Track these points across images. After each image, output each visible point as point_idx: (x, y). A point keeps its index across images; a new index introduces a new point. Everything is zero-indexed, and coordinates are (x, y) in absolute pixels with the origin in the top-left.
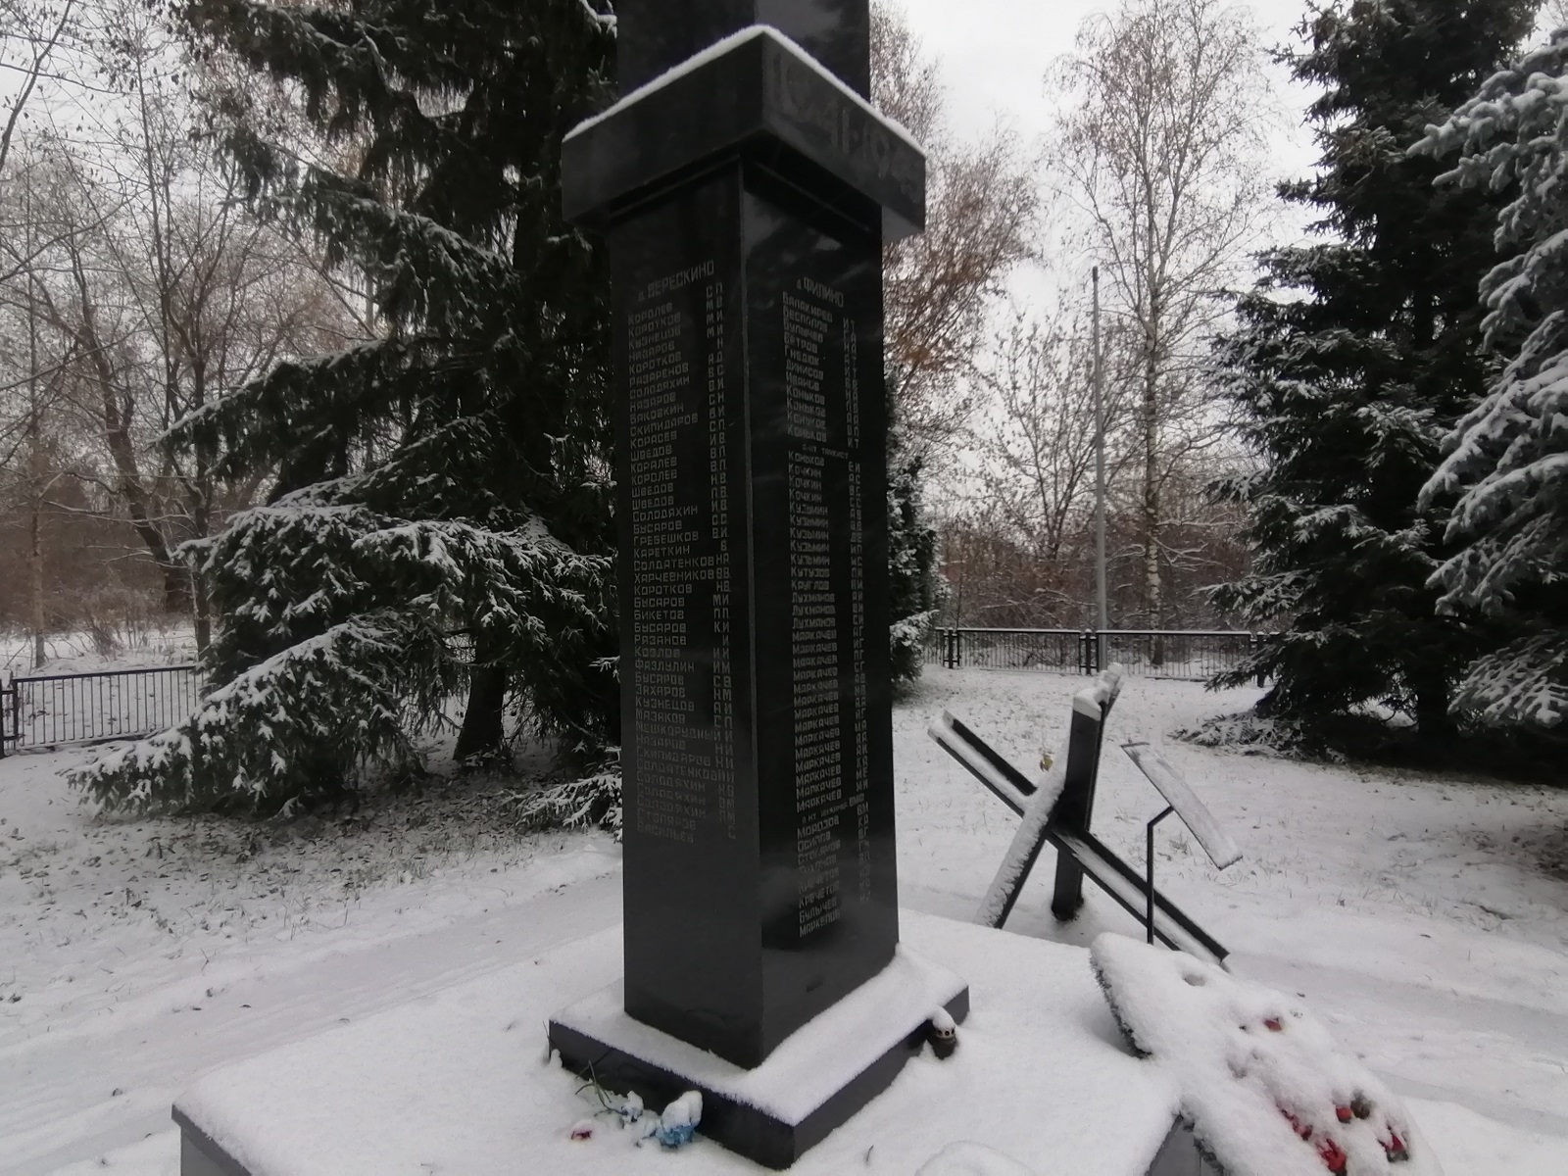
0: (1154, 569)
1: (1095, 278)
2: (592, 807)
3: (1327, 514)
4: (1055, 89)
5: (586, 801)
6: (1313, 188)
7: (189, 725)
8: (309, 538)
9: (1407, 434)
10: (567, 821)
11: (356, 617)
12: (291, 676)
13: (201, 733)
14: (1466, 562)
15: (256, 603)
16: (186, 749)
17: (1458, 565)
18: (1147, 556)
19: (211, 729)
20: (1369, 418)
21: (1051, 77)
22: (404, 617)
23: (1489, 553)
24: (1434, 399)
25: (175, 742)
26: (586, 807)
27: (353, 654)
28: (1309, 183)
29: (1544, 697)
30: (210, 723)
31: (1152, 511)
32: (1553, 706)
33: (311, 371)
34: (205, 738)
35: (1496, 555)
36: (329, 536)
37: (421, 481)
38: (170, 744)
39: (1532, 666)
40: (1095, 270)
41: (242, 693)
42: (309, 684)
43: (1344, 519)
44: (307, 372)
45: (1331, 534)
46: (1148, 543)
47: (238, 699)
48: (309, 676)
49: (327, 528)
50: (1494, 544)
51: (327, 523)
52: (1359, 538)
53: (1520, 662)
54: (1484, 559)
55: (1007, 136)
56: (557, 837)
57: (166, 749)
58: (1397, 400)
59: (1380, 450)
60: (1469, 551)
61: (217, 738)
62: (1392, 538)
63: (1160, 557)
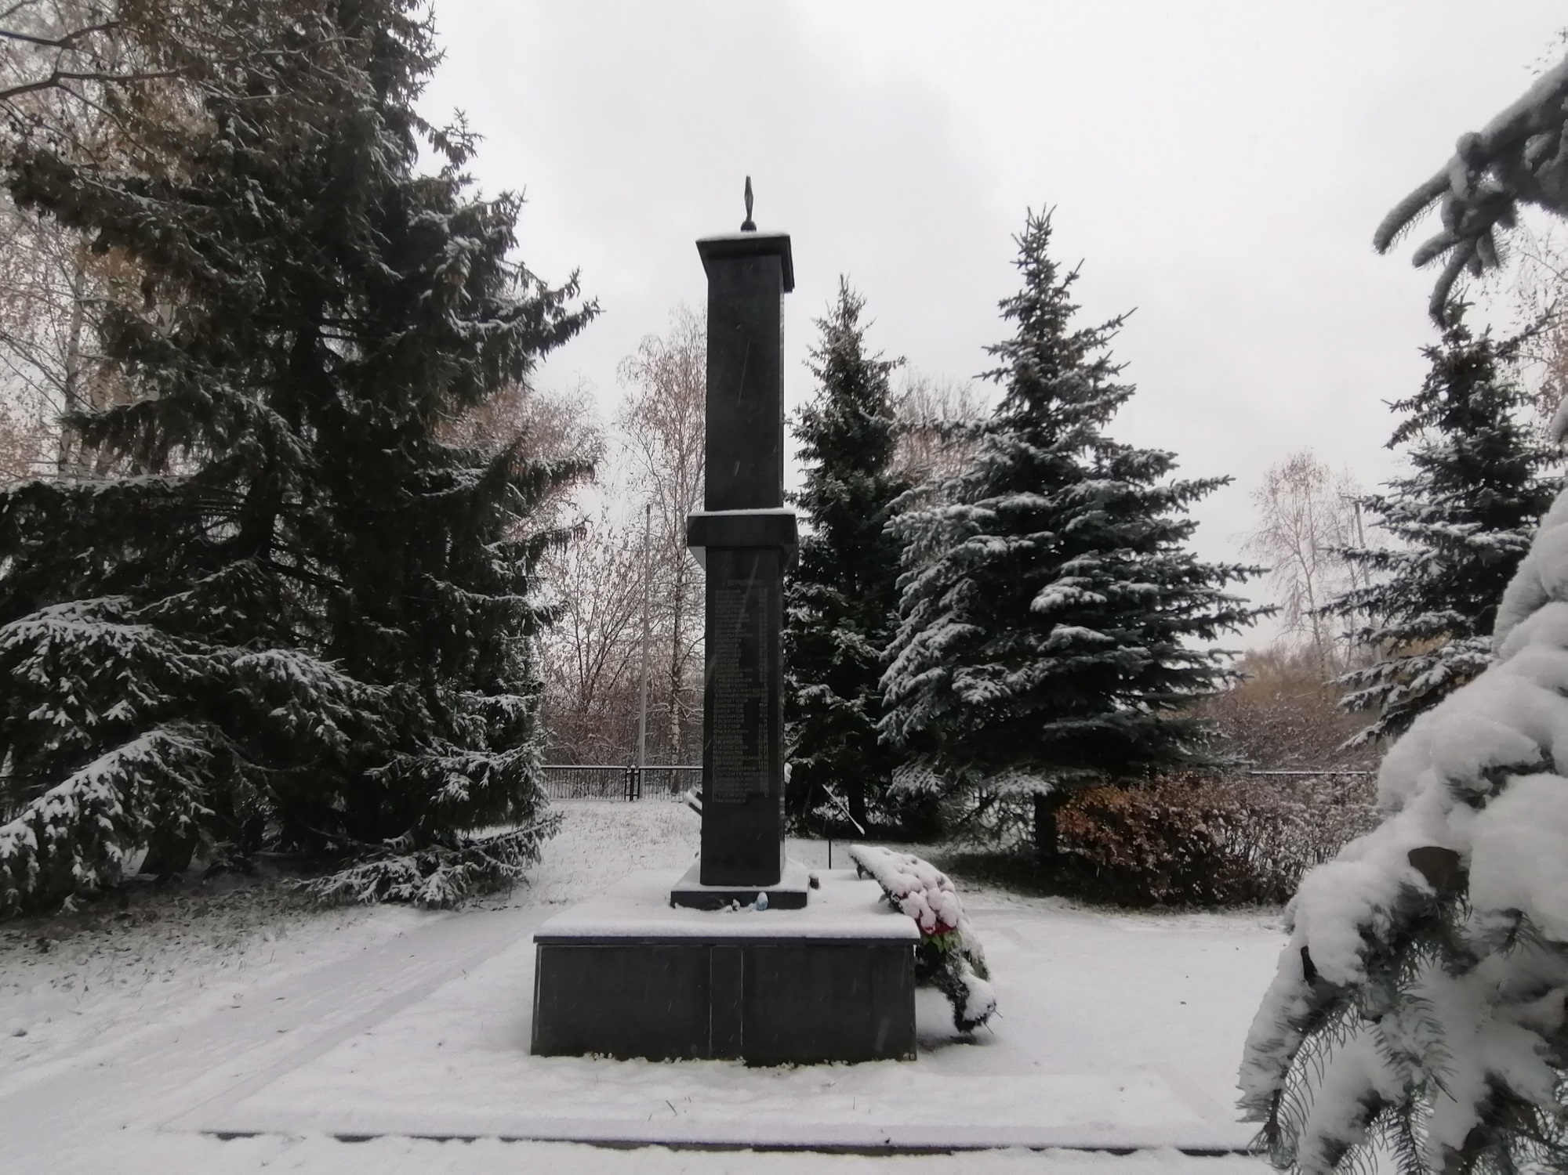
0: (676, 721)
1: (648, 512)
2: (377, 886)
3: (814, 690)
4: (625, 378)
5: (371, 882)
6: (799, 498)
7: (34, 817)
8: (113, 651)
9: (854, 648)
10: (360, 897)
11: (162, 726)
12: (123, 775)
13: (46, 825)
14: (894, 718)
15: (49, 709)
16: (31, 839)
17: (891, 718)
18: (671, 712)
19: (56, 821)
20: (837, 637)
21: (622, 369)
22: (200, 728)
23: (903, 713)
24: (863, 630)
25: (22, 833)
26: (373, 886)
27: (172, 758)
28: (796, 495)
29: (933, 781)
30: (56, 815)
31: (676, 679)
32: (937, 784)
33: (67, 494)
34: (50, 829)
35: (907, 714)
36: (134, 651)
37: (214, 612)
38: (17, 835)
39: (924, 770)
40: (648, 507)
41: (85, 789)
42: (139, 782)
43: (823, 693)
44: (63, 495)
45: (816, 700)
46: (672, 703)
47: (81, 795)
48: (137, 776)
49: (131, 645)
50: (905, 709)
51: (129, 640)
52: (832, 704)
53: (918, 769)
54: (902, 716)
55: (585, 396)
56: (353, 912)
57: (13, 839)
58: (848, 628)
59: (840, 655)
60: (895, 712)
61: (62, 830)
62: (849, 704)
63: (681, 713)
